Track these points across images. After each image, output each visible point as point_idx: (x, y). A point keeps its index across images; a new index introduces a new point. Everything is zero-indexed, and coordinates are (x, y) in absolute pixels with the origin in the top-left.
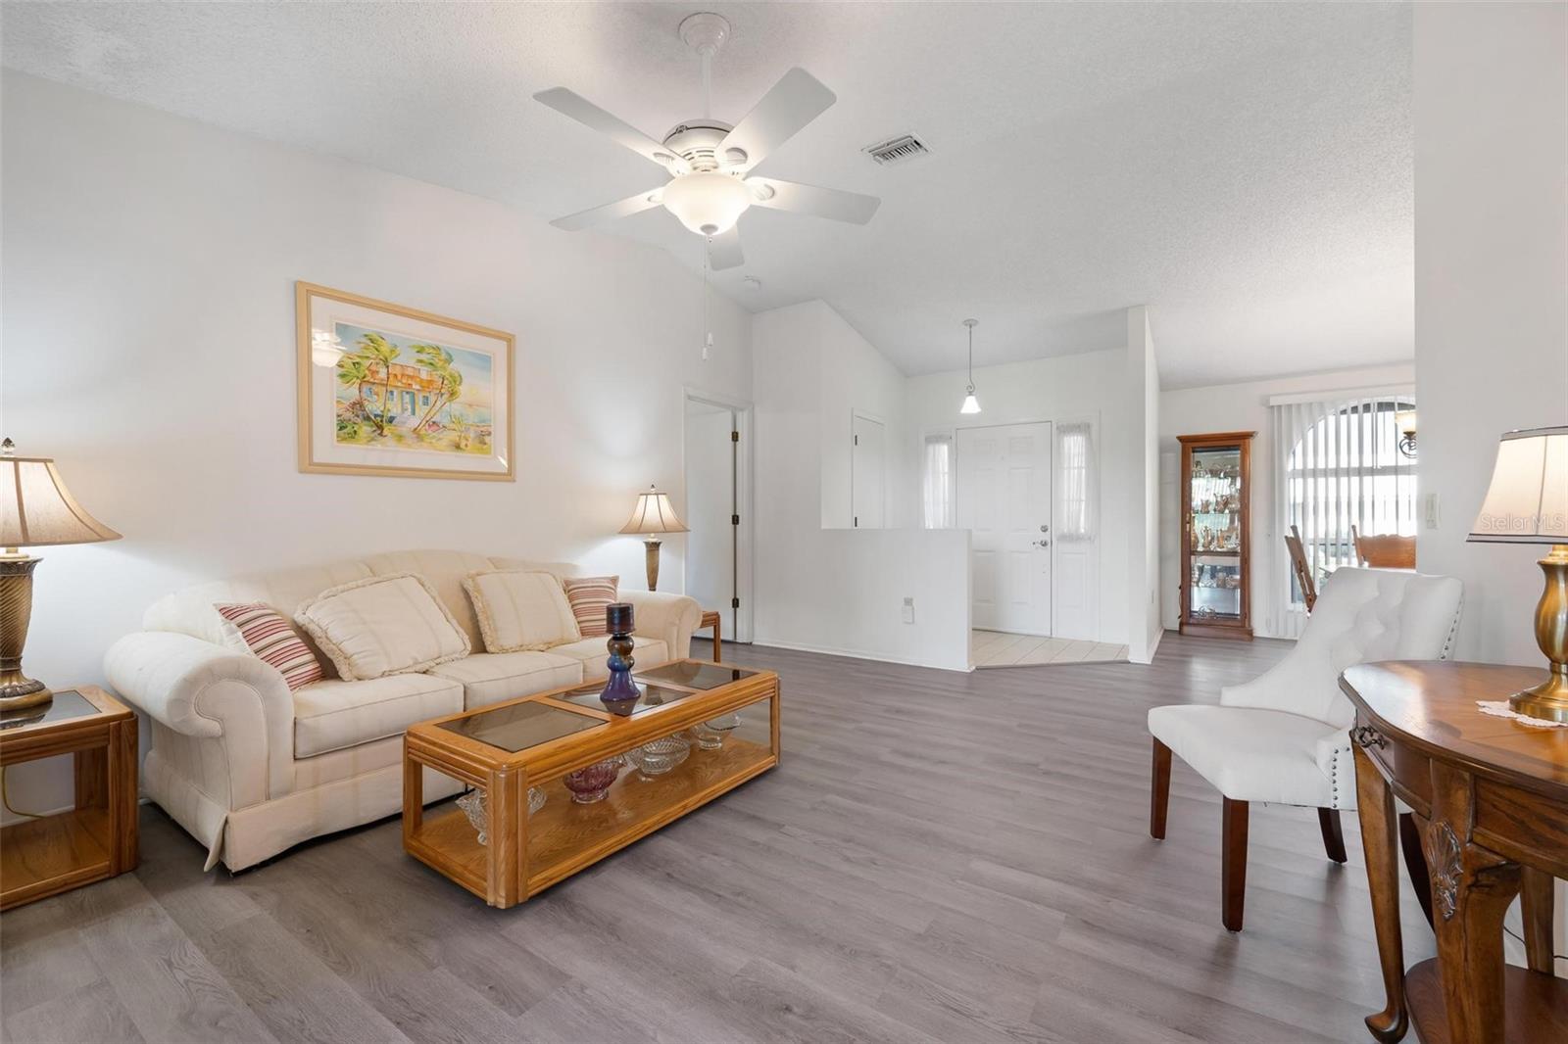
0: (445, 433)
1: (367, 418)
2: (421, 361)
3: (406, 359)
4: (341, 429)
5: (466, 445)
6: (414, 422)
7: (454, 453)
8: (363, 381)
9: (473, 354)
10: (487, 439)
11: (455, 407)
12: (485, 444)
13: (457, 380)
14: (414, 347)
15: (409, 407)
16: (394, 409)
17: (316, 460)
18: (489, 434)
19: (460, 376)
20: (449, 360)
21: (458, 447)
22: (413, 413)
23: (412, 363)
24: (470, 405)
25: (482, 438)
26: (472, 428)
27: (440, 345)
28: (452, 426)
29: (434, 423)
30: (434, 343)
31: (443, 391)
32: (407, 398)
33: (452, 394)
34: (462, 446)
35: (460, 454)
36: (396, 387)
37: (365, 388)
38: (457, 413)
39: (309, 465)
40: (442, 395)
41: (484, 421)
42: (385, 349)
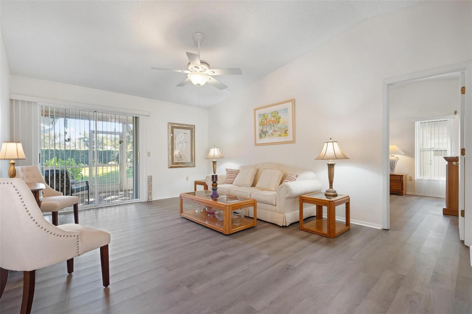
0: (277, 132)
1: (264, 133)
2: (272, 116)
3: (270, 117)
4: (260, 136)
5: (282, 135)
6: (271, 131)
7: (280, 137)
8: (263, 125)
9: (283, 109)
10: (287, 132)
11: (279, 125)
12: (287, 133)
13: (279, 118)
14: (270, 114)
15: (270, 128)
16: (268, 129)
17: (257, 143)
18: (288, 130)
19: (280, 117)
20: (278, 113)
21: (280, 136)
22: (271, 129)
23: (271, 117)
24: (283, 124)
25: (286, 132)
26: (283, 130)
27: (276, 110)
28: (279, 130)
29: (275, 131)
30: (274, 111)
31: (277, 122)
32: (270, 126)
33: (279, 122)
34: (281, 135)
35: (281, 137)
36: (268, 124)
37: (263, 126)
38: (280, 127)
39: (256, 145)
40: (276, 123)
41: (286, 127)
42: (266, 116)
